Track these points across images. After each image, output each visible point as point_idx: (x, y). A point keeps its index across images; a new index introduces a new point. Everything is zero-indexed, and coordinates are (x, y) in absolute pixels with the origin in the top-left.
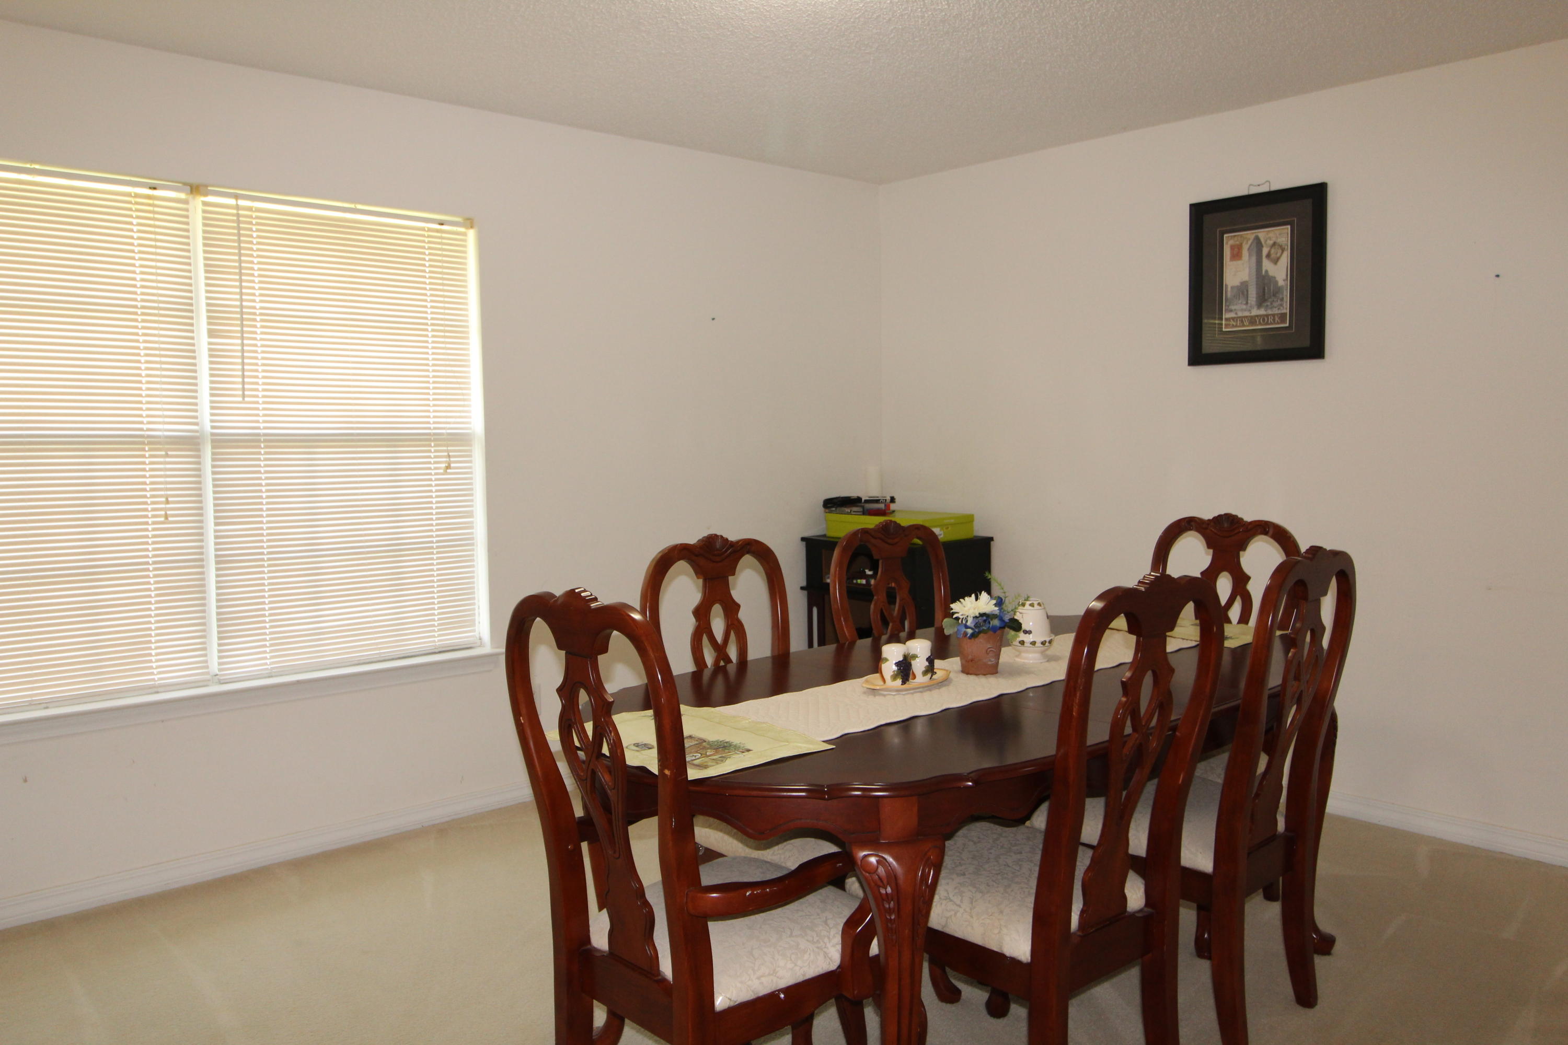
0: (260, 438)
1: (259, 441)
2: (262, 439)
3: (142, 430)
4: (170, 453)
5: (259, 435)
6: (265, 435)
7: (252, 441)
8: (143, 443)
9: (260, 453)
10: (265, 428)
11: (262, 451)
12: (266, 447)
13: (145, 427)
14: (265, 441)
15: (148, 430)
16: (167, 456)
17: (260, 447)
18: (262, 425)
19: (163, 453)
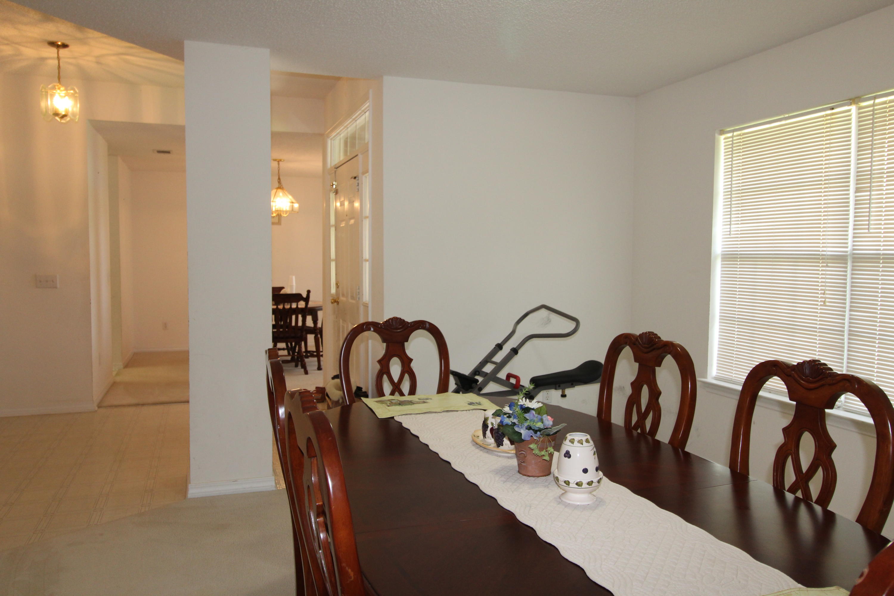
0: (880, 256)
1: (879, 258)
2: (882, 257)
3: (819, 251)
4: (829, 265)
5: (879, 254)
6: (884, 254)
7: (875, 258)
8: (819, 259)
9: (879, 267)
10: (884, 250)
11: (881, 265)
12: (883, 263)
13: (821, 249)
14: (883, 259)
15: (823, 251)
16: (827, 266)
17: (879, 263)
18: (882, 248)
19: (825, 265)
